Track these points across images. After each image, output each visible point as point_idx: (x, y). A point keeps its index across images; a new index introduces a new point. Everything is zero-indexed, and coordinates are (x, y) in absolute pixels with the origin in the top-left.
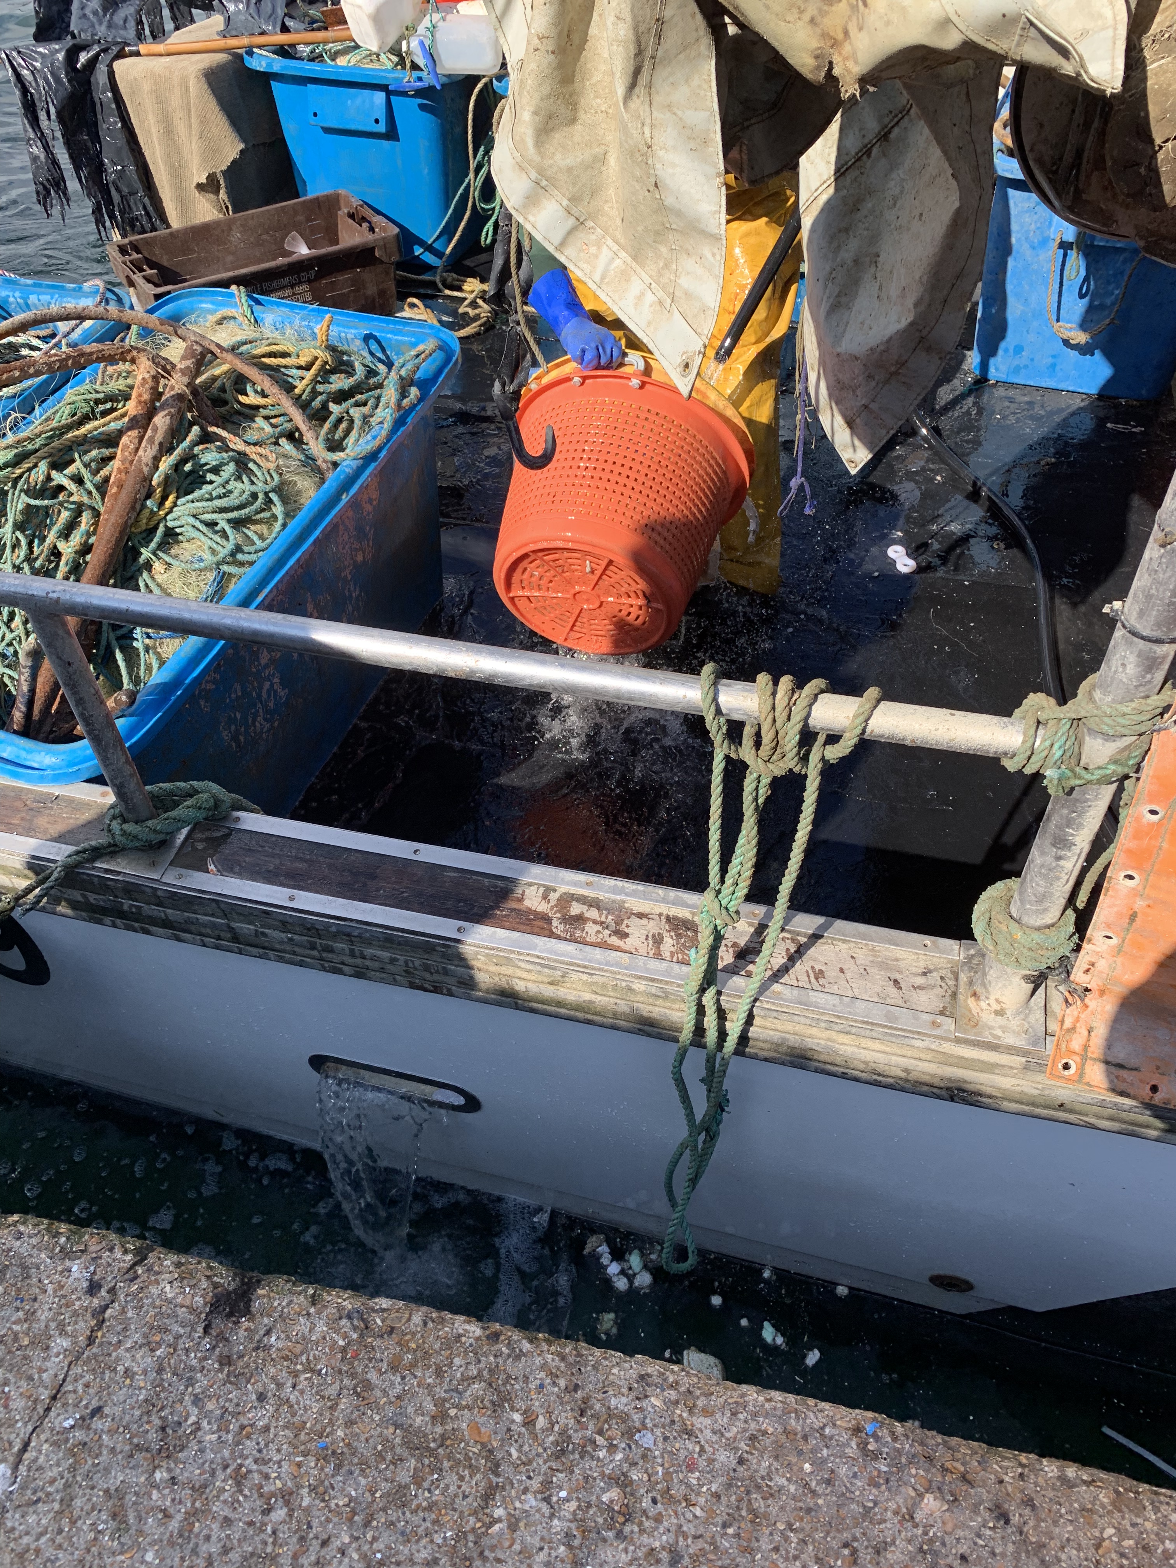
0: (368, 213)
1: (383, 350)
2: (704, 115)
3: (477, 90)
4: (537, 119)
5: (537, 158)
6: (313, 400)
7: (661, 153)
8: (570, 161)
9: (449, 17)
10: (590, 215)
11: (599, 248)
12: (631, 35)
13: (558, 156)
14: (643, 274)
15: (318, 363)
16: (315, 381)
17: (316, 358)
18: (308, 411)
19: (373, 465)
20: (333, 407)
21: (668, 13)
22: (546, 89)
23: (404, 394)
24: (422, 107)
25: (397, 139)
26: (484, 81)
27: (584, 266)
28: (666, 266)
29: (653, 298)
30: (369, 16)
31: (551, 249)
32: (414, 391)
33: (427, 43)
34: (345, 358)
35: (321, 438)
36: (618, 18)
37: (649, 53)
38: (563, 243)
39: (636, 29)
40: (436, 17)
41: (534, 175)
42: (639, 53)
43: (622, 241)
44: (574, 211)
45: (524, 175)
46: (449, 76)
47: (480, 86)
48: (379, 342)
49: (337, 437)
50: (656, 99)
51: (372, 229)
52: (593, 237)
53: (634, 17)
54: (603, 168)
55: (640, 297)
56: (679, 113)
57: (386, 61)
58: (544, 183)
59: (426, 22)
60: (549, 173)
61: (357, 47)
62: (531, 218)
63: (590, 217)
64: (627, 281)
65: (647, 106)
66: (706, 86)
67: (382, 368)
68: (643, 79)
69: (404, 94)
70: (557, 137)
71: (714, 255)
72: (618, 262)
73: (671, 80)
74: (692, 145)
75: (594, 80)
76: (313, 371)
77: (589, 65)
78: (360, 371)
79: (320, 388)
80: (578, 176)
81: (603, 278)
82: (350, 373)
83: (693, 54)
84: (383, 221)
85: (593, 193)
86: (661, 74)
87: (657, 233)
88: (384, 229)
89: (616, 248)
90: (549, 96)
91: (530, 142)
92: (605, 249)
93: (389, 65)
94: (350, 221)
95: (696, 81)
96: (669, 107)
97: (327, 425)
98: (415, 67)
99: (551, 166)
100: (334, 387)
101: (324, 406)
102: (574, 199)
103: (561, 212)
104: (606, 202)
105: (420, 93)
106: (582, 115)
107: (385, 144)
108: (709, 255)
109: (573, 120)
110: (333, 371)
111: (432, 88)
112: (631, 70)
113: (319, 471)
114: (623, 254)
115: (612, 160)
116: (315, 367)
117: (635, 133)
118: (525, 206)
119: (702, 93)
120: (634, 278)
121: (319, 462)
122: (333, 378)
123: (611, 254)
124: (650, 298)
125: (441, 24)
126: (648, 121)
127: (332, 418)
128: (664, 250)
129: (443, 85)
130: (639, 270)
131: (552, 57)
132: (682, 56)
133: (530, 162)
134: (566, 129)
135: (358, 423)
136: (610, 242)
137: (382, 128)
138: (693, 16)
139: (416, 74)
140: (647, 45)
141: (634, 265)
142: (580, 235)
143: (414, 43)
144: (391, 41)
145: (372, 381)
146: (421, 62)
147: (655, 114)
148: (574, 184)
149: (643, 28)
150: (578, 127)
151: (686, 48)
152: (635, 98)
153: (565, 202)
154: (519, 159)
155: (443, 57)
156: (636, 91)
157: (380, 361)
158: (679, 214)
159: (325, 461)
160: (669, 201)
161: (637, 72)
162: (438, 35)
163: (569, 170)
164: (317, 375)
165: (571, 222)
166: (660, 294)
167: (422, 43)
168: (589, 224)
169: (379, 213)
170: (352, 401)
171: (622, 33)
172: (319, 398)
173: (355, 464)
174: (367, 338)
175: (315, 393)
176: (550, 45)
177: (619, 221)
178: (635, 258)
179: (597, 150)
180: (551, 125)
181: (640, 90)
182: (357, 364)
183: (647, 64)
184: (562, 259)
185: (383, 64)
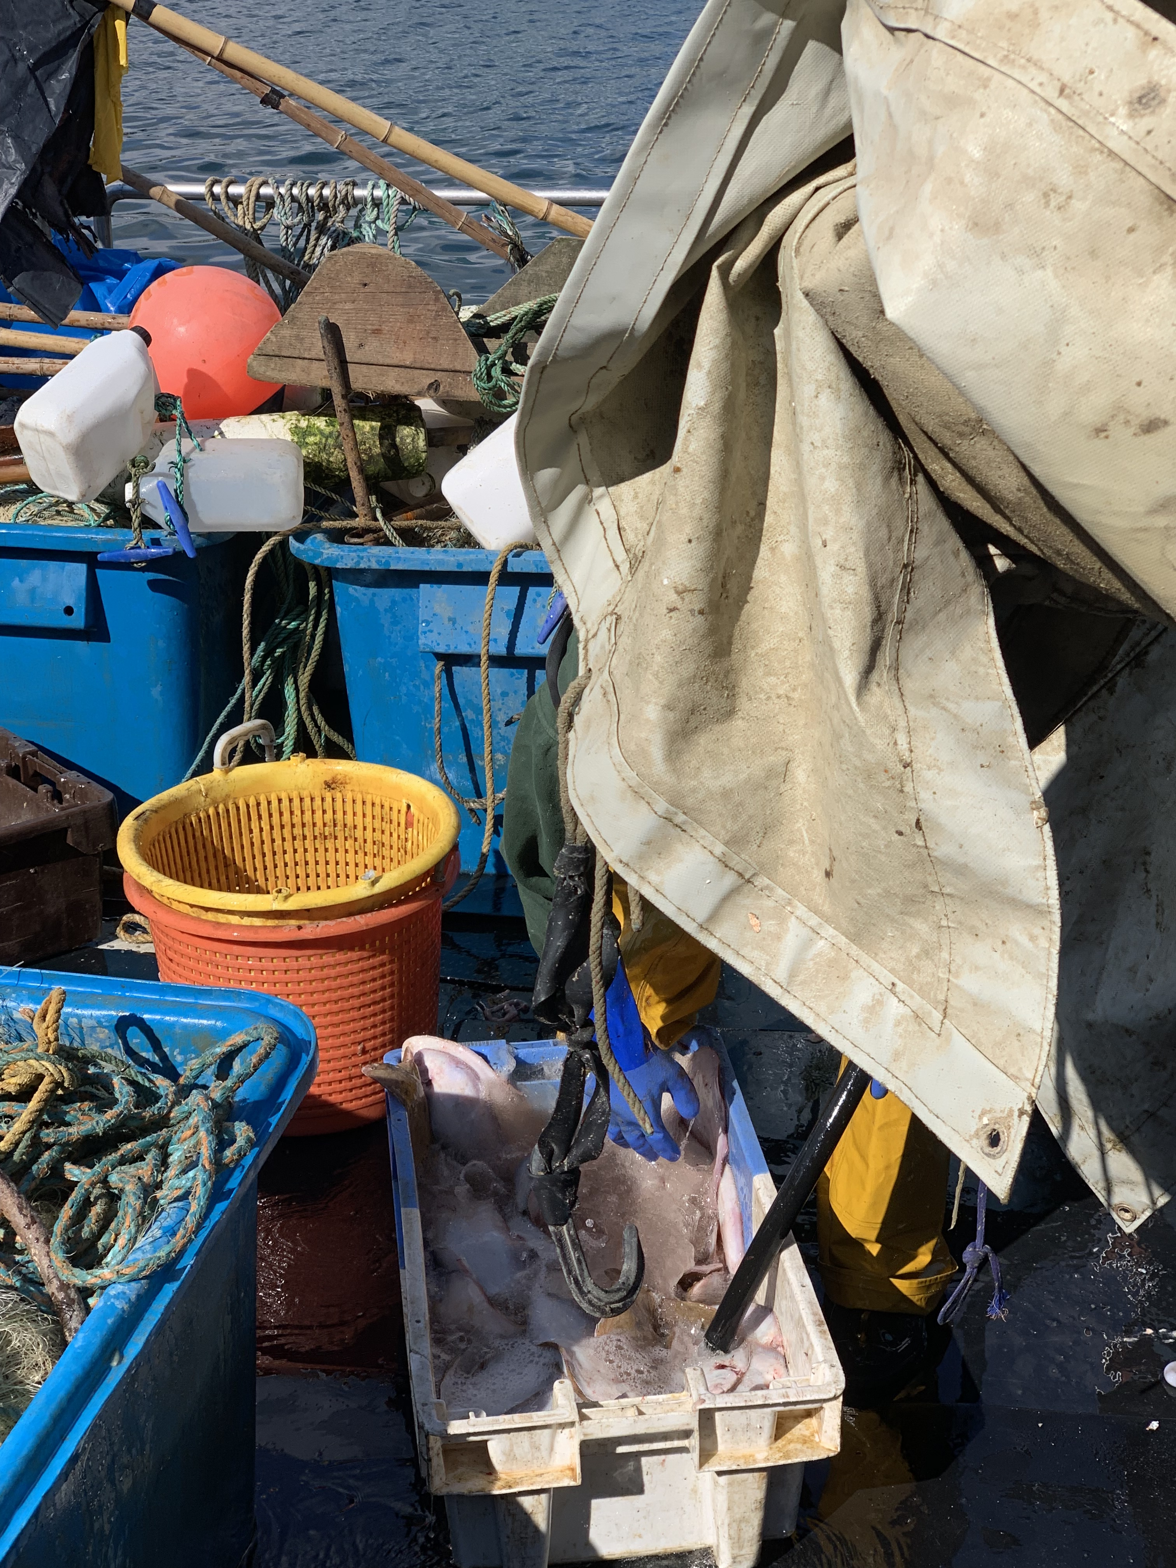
0: (48, 766)
1: (156, 1045)
2: (990, 708)
3: (259, 556)
4: (671, 715)
5: (669, 779)
6: (34, 1159)
7: (929, 775)
8: (727, 779)
9: (209, 444)
10: (762, 866)
11: (782, 921)
12: (865, 593)
13: (706, 773)
14: (875, 966)
15: (43, 1087)
16: (37, 1123)
17: (40, 1077)
18: (26, 1185)
19: (170, 1290)
20: (73, 1172)
21: (920, 554)
22: (688, 669)
23: (223, 1141)
24: (154, 585)
25: (108, 640)
26: (272, 541)
27: (755, 954)
28: (926, 953)
29: (902, 1009)
30: (68, 448)
31: (689, 927)
32: (242, 1131)
33: (172, 486)
34: (92, 1070)
35: (55, 1241)
36: (842, 567)
37: (893, 615)
38: (714, 916)
39: (873, 582)
40: (187, 444)
41: (662, 805)
42: (879, 619)
43: (826, 908)
44: (735, 862)
45: (643, 807)
46: (209, 535)
47: (265, 548)
48: (147, 1030)
49: (85, 1233)
50: (909, 685)
51: (57, 796)
52: (770, 903)
53: (870, 565)
54: (783, 788)
55: (874, 1009)
56: (951, 706)
57: (86, 513)
58: (680, 818)
59: (168, 453)
60: (690, 801)
61: (33, 490)
62: (652, 877)
63: (763, 868)
64: (844, 978)
65: (896, 700)
66: (984, 659)
67: (162, 1084)
68: (886, 657)
69: (127, 566)
70: (703, 741)
71: (1033, 938)
72: (820, 944)
73: (928, 653)
74: (983, 759)
75: (763, 647)
76: (34, 1104)
77: (754, 626)
78: (122, 1091)
79: (48, 1135)
80: (741, 804)
81: (792, 975)
82: (104, 1102)
83: (959, 611)
84: (82, 782)
85: (767, 830)
86: (914, 644)
87: (910, 900)
88: (83, 794)
89: (814, 921)
90: (692, 680)
91: (657, 752)
92: (792, 923)
93: (93, 520)
94: (12, 782)
95: (967, 652)
96: (932, 697)
97: (66, 1212)
98: (148, 523)
99: (694, 790)
100: (75, 1132)
101: (56, 1169)
102: (735, 842)
103: (712, 865)
104: (791, 842)
105: (153, 564)
106: (744, 705)
107: (81, 646)
108: (1024, 940)
109: (730, 713)
110: (69, 1098)
111: (179, 555)
112: (866, 644)
113: (50, 1307)
114: (829, 931)
115: (801, 774)
116: (37, 1096)
117: (880, 744)
118: (642, 857)
119: (982, 670)
120: (857, 973)
121: (52, 1288)
122: (73, 1111)
123: (805, 932)
124: (894, 1008)
125: (196, 455)
126: (902, 723)
127: (75, 1196)
128: (921, 927)
129: (198, 550)
130: (865, 959)
131: (700, 619)
132: (942, 616)
133: (656, 786)
134: (717, 728)
135: (130, 1202)
136: (801, 910)
137: (78, 621)
138: (956, 554)
139: (149, 534)
140: (889, 603)
141: (854, 950)
142: (746, 900)
143: (148, 486)
144: (102, 482)
145: (147, 1113)
146: (160, 515)
147: (912, 711)
148: (735, 818)
149: (883, 580)
150: (738, 724)
151: (948, 603)
152: (874, 687)
153: (719, 849)
154: (634, 780)
155: (199, 508)
156: (875, 676)
157: (155, 1069)
158: (962, 870)
159: (64, 1287)
160: (943, 849)
161: (875, 647)
162: (191, 474)
163: (726, 794)
164: (41, 1111)
165: (730, 880)
166: (917, 1001)
167: (163, 488)
168: (762, 881)
169: (70, 765)
170: (114, 1156)
171: (850, 590)
172: (46, 1156)
173: (132, 1290)
174: (122, 1026)
175: (37, 1147)
176: (697, 602)
177: (818, 875)
178: (855, 938)
179: (775, 759)
180: (692, 724)
181: (882, 674)
182: (116, 1081)
183: (890, 631)
184: (712, 944)
185: (80, 518)
